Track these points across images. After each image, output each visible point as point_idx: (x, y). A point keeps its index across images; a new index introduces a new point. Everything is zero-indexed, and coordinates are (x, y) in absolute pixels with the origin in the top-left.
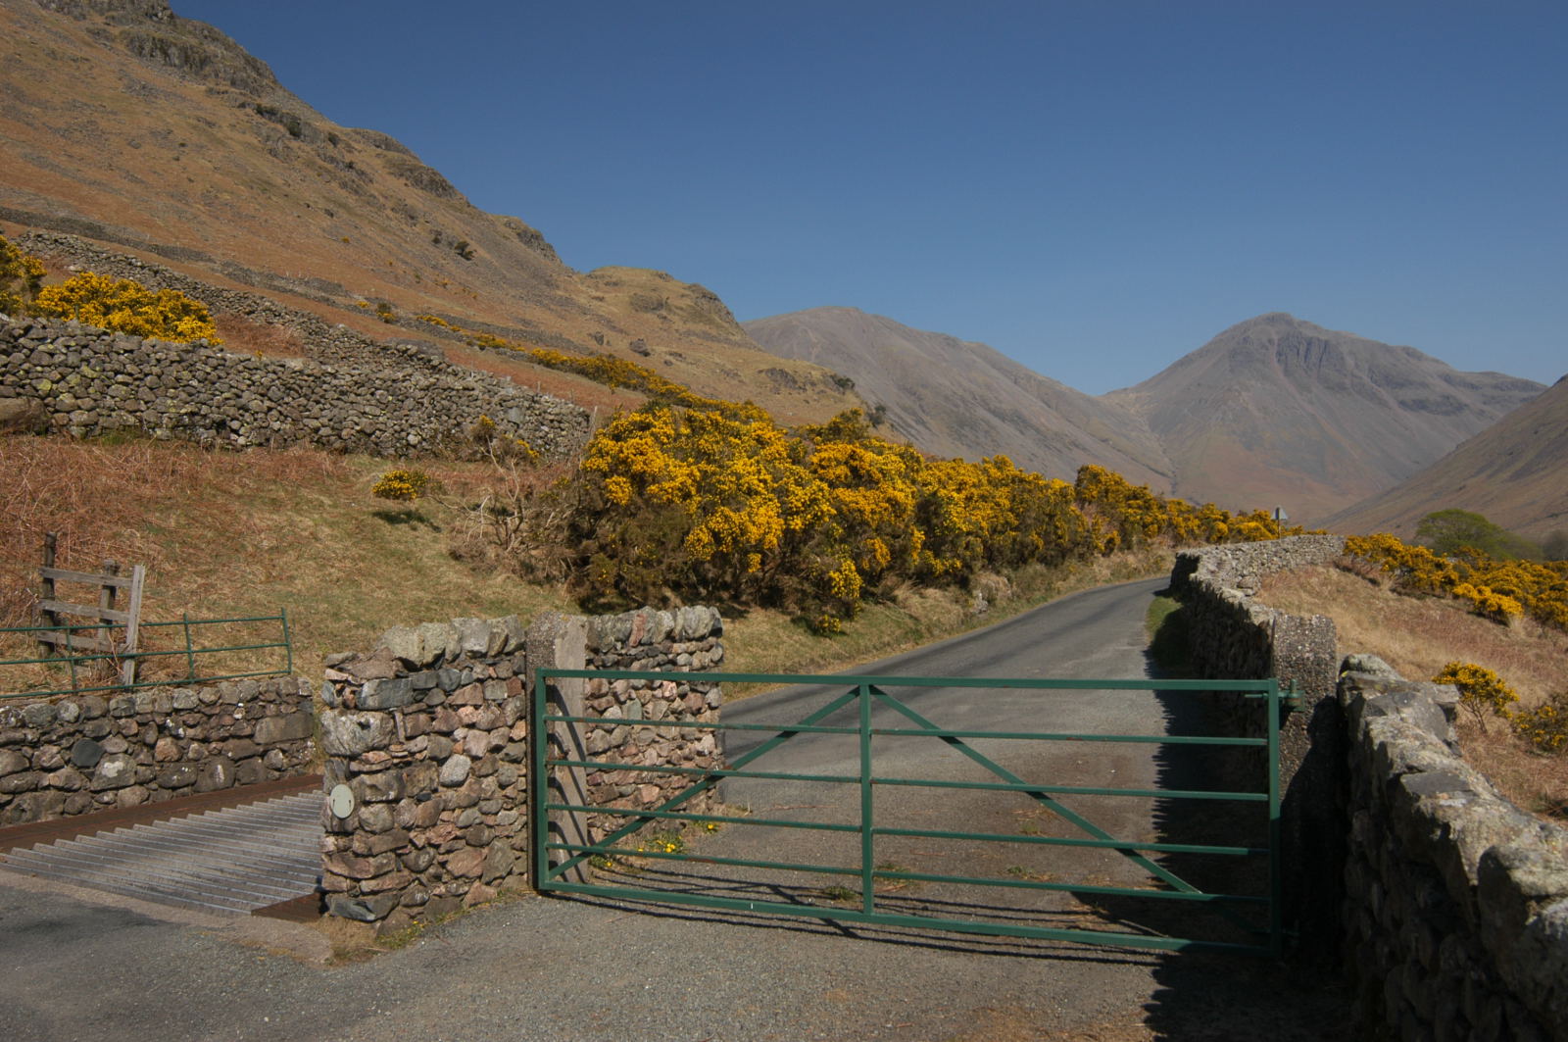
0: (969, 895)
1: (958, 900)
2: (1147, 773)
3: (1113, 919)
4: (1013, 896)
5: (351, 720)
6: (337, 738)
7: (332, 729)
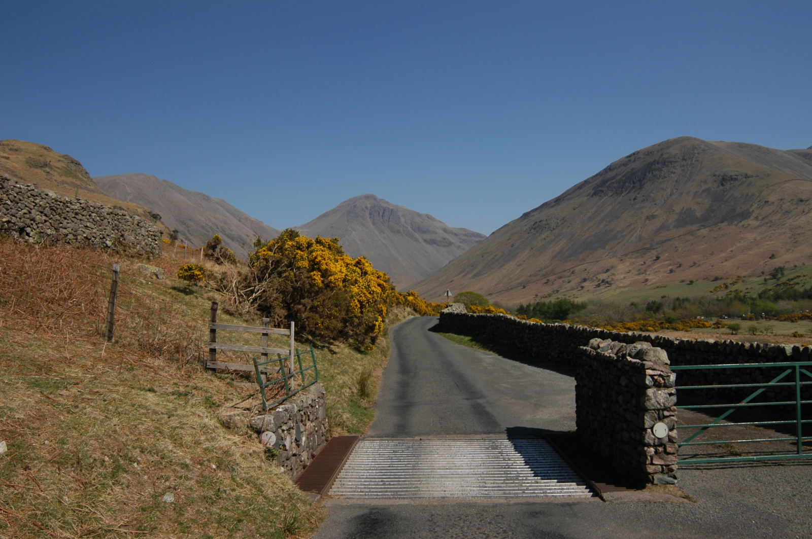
5: (664, 393)
6: (657, 401)
7: (653, 397)
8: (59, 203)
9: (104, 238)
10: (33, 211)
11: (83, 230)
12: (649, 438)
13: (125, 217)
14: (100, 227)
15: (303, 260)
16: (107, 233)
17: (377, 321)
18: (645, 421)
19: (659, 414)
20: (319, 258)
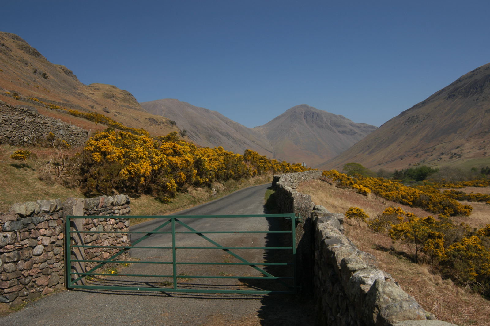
0: (207, 282)
1: (204, 283)
2: (262, 242)
3: (250, 286)
4: (221, 281)
5: (1, 235)
9: (22, 137)
14: (19, 131)
15: (91, 146)
16: (24, 134)
17: (169, 182)
20: (100, 144)
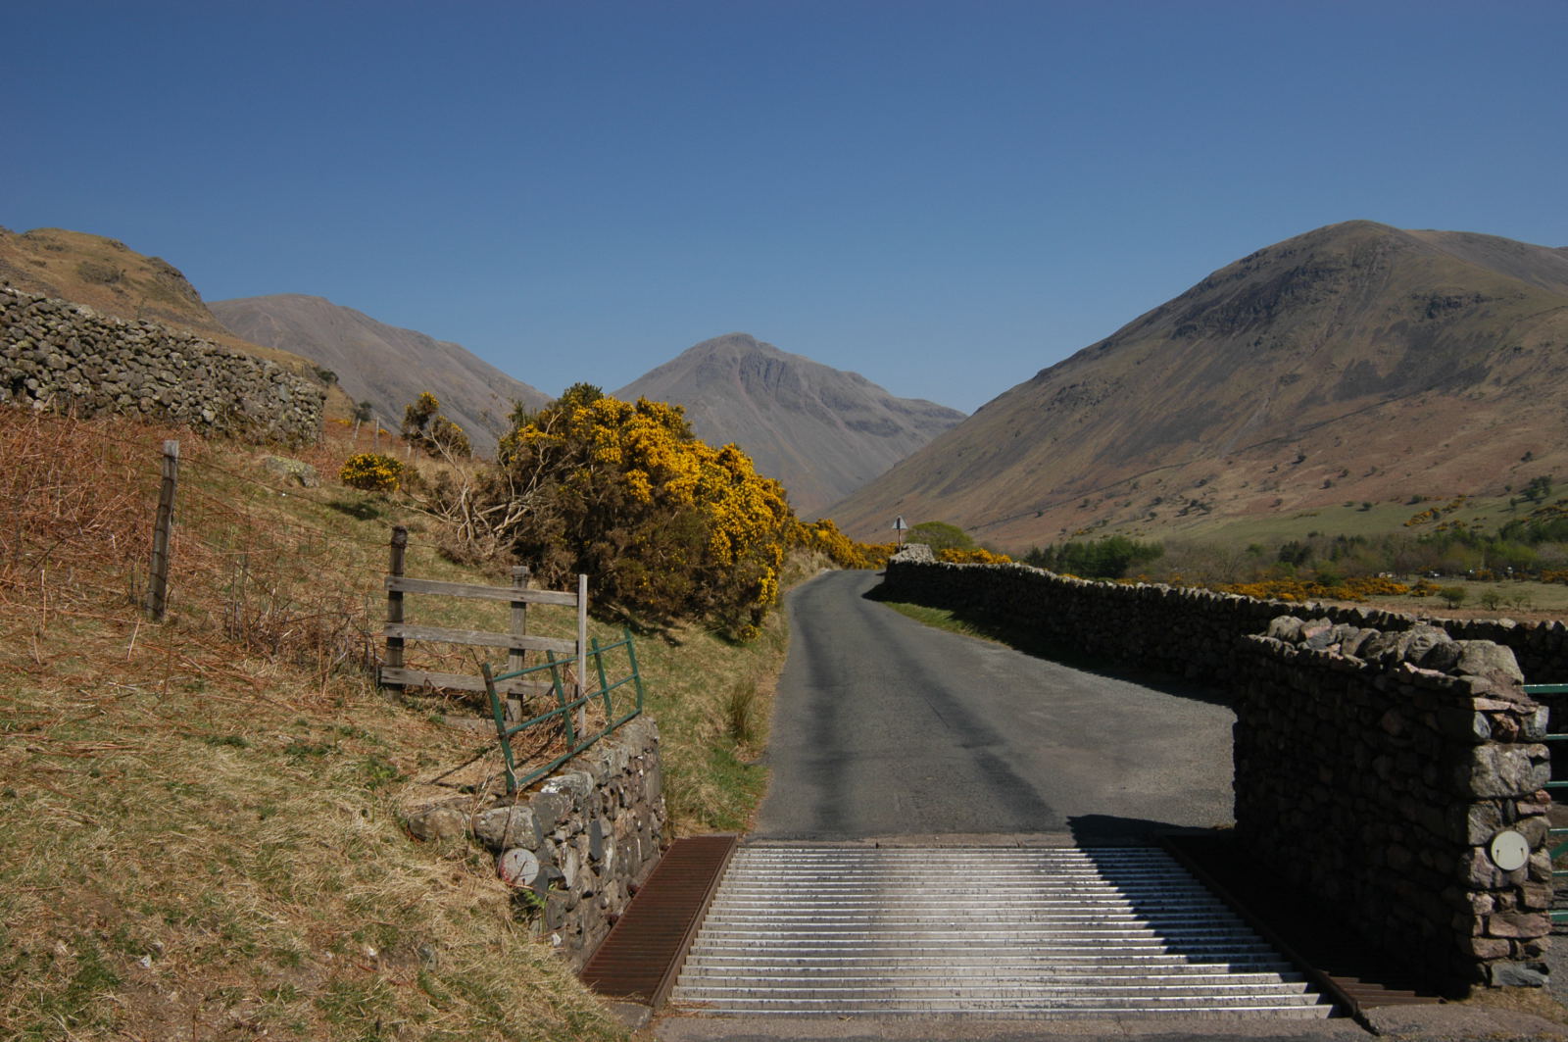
5: (1518, 756)
6: (1501, 778)
7: (1491, 767)
8: (100, 329)
9: (198, 403)
10: (42, 345)
11: (153, 386)
12: (1479, 870)
13: (245, 363)
14: (190, 382)
15: (610, 446)
16: (204, 393)
17: (764, 577)
18: (1470, 827)
19: (1504, 811)
20: (644, 442)
